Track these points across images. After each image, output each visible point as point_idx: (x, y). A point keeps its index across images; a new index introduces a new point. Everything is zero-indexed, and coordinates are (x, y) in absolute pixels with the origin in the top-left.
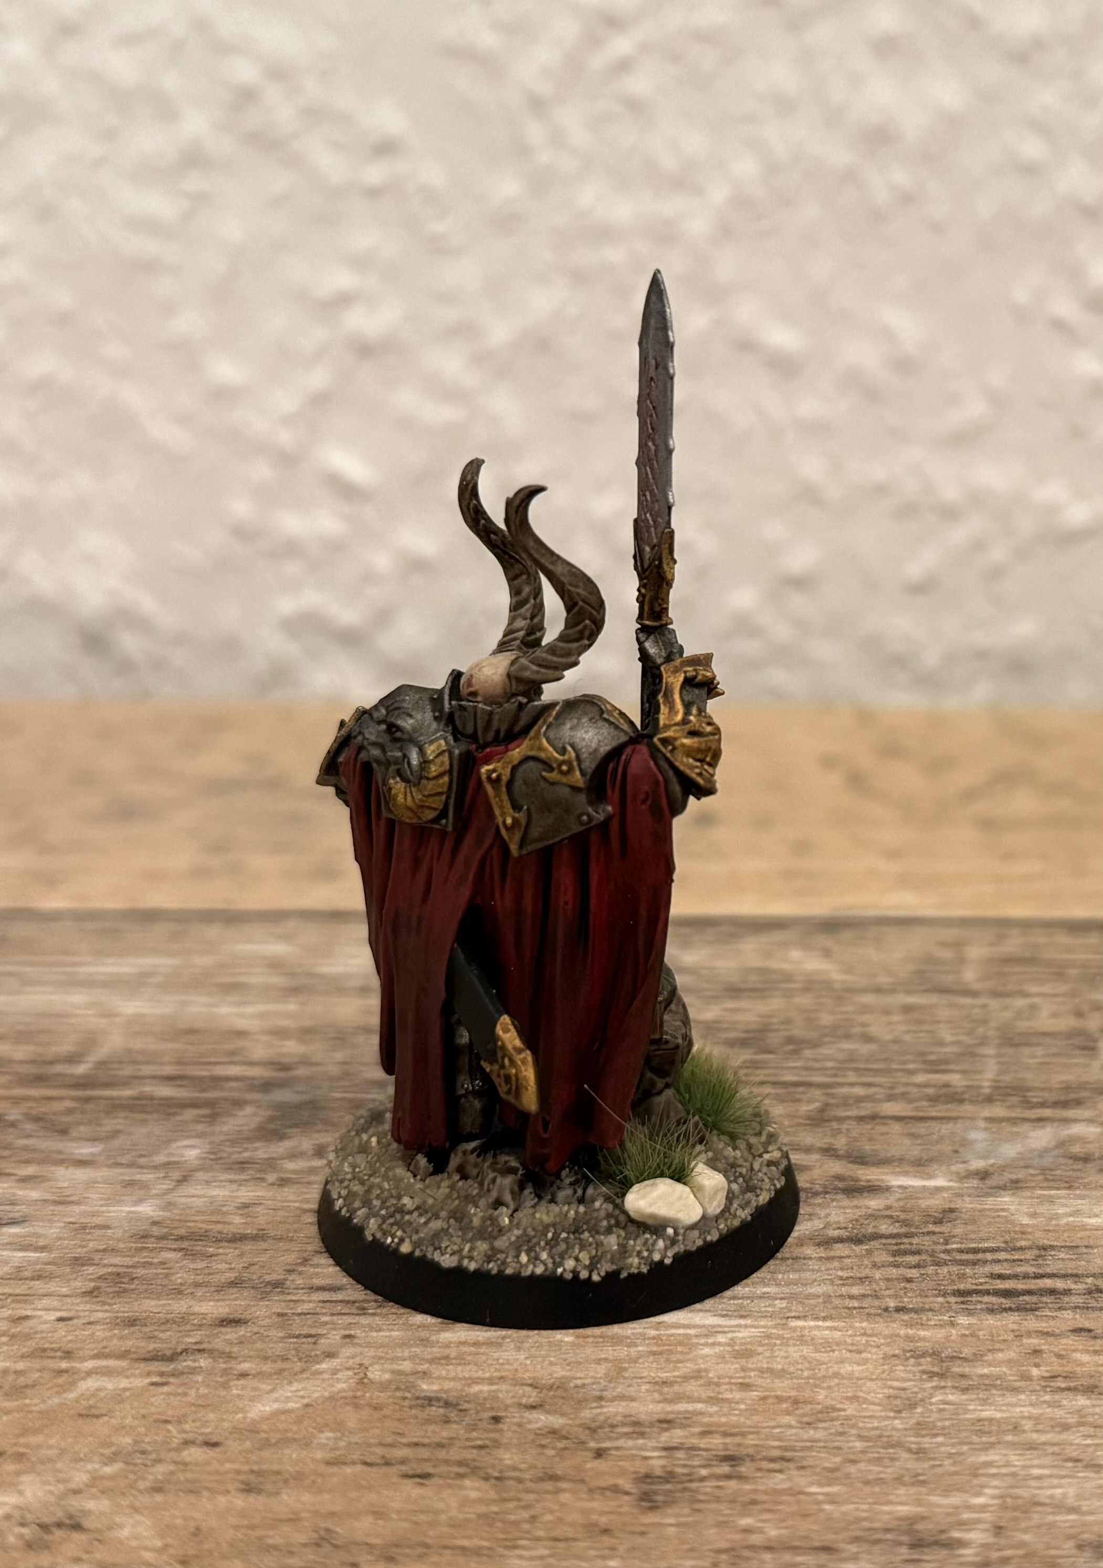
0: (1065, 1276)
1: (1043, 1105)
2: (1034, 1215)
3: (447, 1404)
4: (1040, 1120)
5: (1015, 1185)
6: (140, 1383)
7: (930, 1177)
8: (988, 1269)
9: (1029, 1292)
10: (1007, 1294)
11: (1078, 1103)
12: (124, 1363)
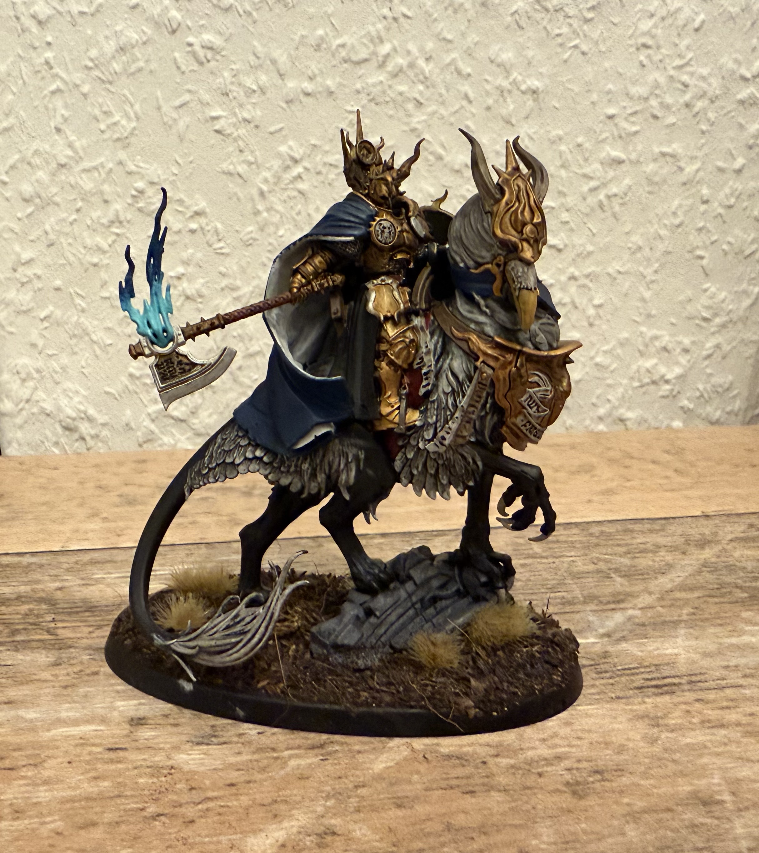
0: (674, 677)
1: (609, 603)
2: (642, 651)
3: (458, 758)
4: (613, 609)
5: (623, 639)
6: (316, 760)
7: (587, 638)
8: (640, 677)
9: (665, 685)
10: (656, 687)
11: (622, 601)
12: (302, 751)
